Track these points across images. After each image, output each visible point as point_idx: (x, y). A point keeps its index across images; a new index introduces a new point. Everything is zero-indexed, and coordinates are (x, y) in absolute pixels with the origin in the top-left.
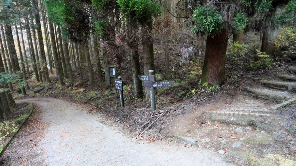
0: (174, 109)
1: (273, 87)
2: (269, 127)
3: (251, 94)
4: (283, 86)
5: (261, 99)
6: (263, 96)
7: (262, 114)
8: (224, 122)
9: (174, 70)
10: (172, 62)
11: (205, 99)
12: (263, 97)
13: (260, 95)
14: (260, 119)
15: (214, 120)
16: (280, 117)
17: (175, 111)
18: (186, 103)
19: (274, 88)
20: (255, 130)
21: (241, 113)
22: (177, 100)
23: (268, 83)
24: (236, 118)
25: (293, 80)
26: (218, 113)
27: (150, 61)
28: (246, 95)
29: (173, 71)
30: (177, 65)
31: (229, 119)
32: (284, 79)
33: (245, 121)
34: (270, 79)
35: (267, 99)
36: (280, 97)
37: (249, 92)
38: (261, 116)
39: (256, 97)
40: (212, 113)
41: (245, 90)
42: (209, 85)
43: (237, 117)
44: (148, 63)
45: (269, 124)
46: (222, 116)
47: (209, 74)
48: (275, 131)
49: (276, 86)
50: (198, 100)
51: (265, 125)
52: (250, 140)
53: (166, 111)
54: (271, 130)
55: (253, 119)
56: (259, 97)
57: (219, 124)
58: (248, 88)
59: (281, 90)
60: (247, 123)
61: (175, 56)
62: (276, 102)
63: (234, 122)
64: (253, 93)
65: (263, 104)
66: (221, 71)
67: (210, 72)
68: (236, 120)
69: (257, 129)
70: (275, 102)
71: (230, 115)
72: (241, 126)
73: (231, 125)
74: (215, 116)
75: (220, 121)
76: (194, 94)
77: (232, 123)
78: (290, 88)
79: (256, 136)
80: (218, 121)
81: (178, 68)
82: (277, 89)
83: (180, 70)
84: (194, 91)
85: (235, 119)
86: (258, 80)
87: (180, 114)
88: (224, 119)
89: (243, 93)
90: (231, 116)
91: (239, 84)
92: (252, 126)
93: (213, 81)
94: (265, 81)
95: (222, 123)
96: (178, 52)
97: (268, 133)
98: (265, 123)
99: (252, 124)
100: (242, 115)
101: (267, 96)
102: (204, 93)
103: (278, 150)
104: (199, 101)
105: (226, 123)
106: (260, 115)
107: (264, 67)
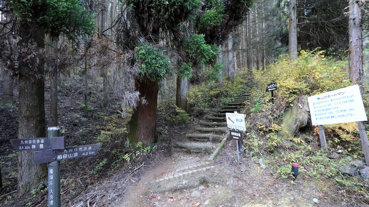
0: (100, 193)
1: (197, 139)
2: (220, 179)
3: (183, 149)
4: (205, 138)
5: (193, 154)
6: (195, 149)
7: (208, 168)
8: (176, 191)
9: (65, 131)
10: (60, 119)
11: (142, 165)
12: (195, 151)
13: (192, 149)
14: (208, 173)
15: (164, 191)
16: (223, 166)
17: (103, 196)
18: (117, 178)
19: (198, 141)
20: (208, 187)
21: (190, 172)
22: (96, 178)
23: (193, 136)
24: (187, 179)
25: (210, 132)
26: (167, 180)
27: (38, 113)
28: (179, 152)
29: (63, 133)
30: (68, 123)
31: (180, 183)
32: (201, 132)
33: (197, 180)
34: (192, 133)
35: (198, 152)
36: (209, 147)
37: (181, 148)
38: (208, 170)
39: (189, 152)
40: (160, 182)
41: (177, 147)
42: (144, 146)
43: (187, 177)
44: (32, 116)
45: (218, 175)
46: (172, 181)
47: (141, 130)
48: (227, 181)
49: (199, 138)
50: (134, 169)
51: (215, 178)
52: (216, 201)
53: (88, 202)
54: (223, 182)
55: (203, 175)
56: (191, 151)
57: (171, 194)
58: (180, 144)
59: (204, 141)
60: (199, 182)
61: (65, 111)
62: (208, 153)
63: (186, 186)
64: (185, 148)
65: (198, 158)
66: (154, 126)
67: (142, 128)
68: (189, 182)
69: (210, 185)
70: (206, 153)
71: (180, 177)
72: (194, 187)
73: (184, 190)
74: (163, 185)
75: (171, 190)
76: (127, 160)
77: (185, 188)
78: (211, 138)
79: (215, 194)
80: (169, 191)
81: (72, 129)
82: (201, 141)
83: (75, 131)
84: (127, 157)
85: (187, 181)
86: (184, 134)
87: (115, 200)
88: (175, 185)
89: (176, 149)
90: (182, 179)
91: (170, 140)
92: (204, 184)
93: (146, 139)
94: (190, 135)
95: (174, 192)
96: (68, 106)
97: (223, 185)
98: (214, 176)
99: (204, 182)
100: (192, 174)
101: (199, 149)
102: (139, 157)
103: (243, 200)
104: (136, 170)
105: (179, 190)
106: (206, 169)
107: (184, 122)
